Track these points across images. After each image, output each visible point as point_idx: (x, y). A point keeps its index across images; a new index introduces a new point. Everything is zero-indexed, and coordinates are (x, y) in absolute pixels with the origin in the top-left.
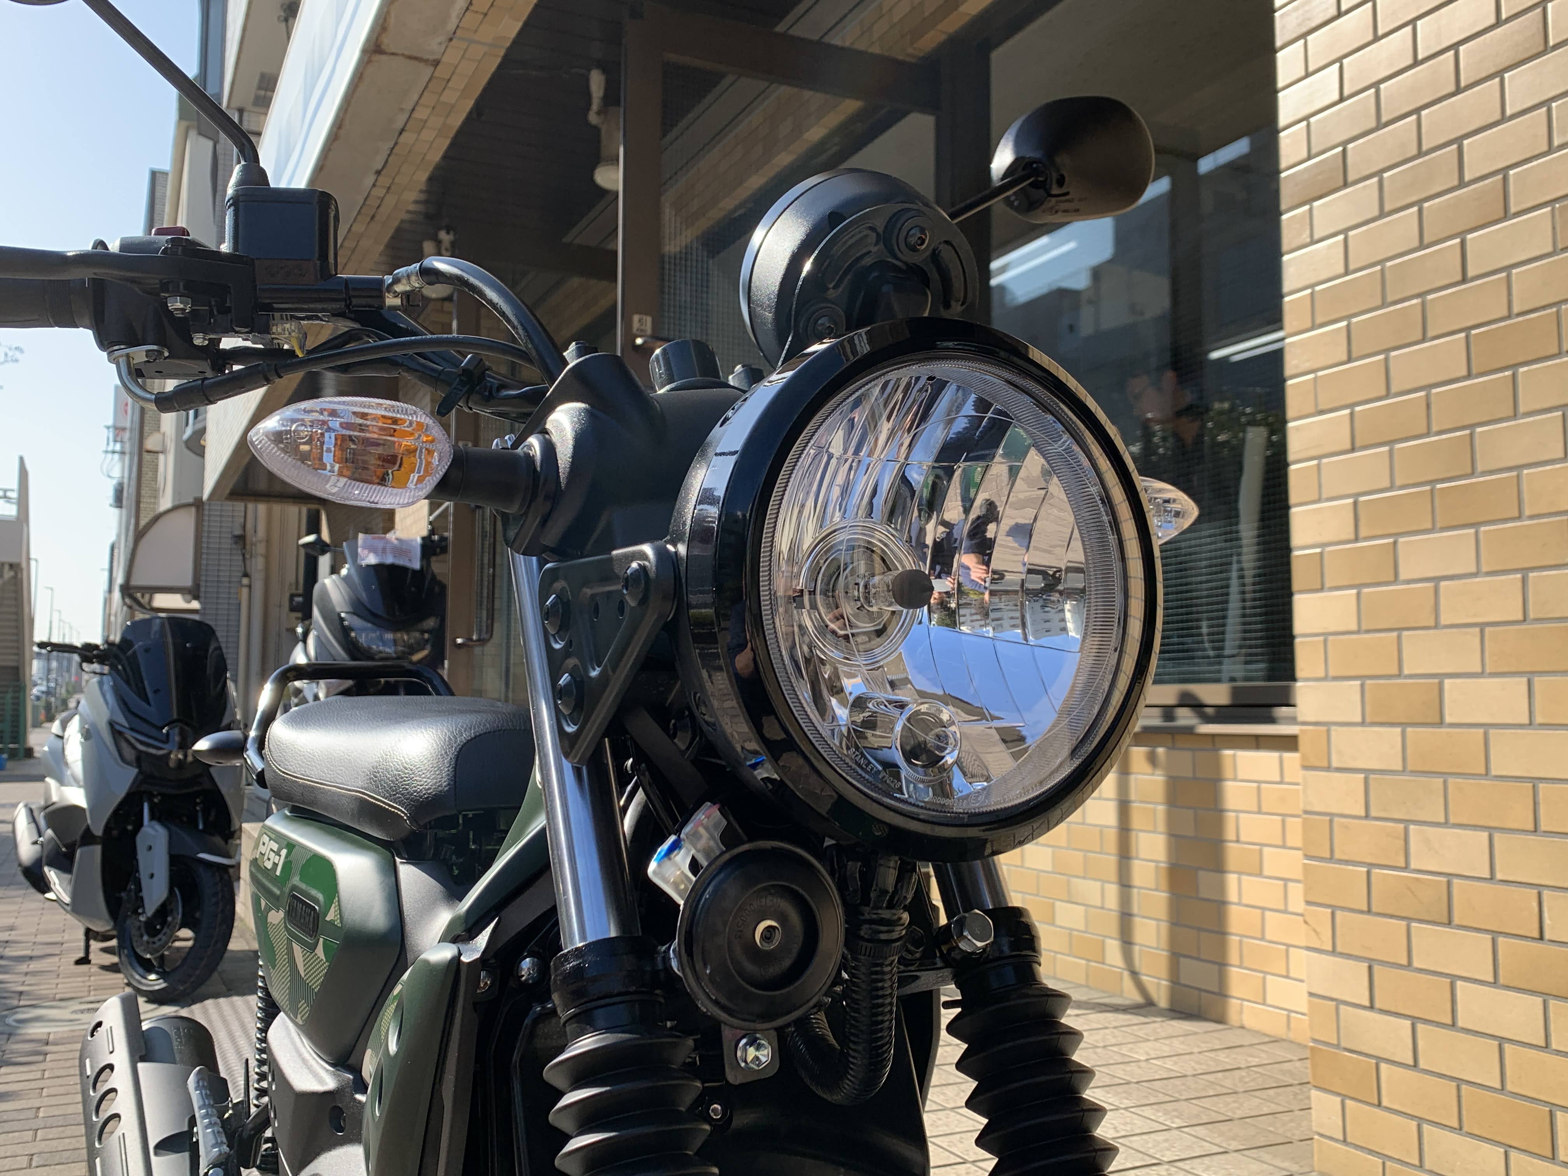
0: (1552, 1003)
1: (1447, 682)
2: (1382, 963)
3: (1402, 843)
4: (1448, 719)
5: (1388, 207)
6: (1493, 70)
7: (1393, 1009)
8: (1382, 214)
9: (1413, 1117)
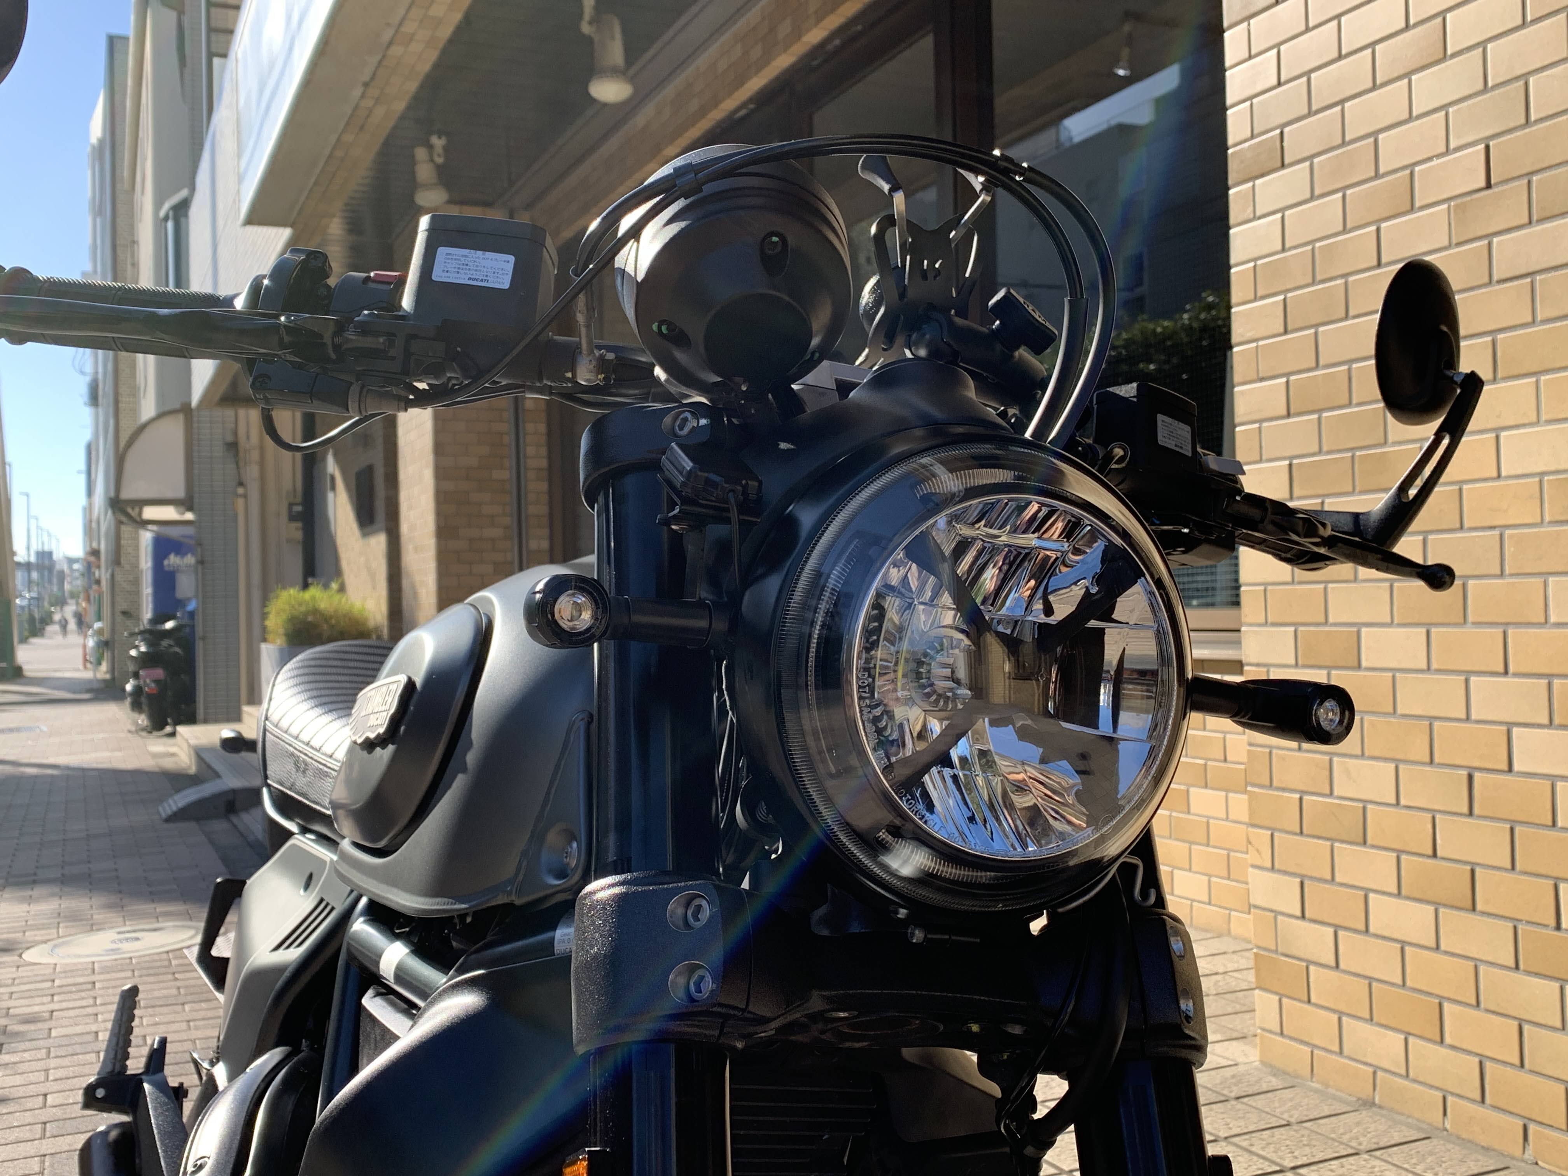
0: (1442, 910)
1: (1364, 630)
2: (1311, 878)
3: (1327, 773)
4: (1364, 664)
5: (1317, 192)
6: (1402, 72)
7: (1320, 919)
8: (1312, 198)
9: (1334, 1011)
